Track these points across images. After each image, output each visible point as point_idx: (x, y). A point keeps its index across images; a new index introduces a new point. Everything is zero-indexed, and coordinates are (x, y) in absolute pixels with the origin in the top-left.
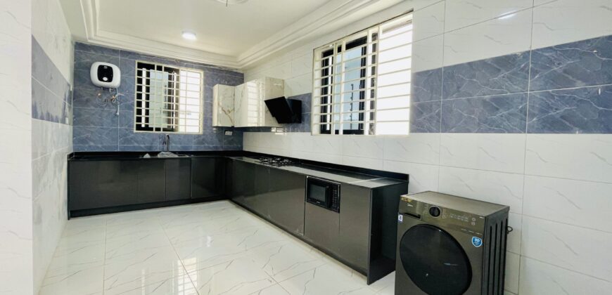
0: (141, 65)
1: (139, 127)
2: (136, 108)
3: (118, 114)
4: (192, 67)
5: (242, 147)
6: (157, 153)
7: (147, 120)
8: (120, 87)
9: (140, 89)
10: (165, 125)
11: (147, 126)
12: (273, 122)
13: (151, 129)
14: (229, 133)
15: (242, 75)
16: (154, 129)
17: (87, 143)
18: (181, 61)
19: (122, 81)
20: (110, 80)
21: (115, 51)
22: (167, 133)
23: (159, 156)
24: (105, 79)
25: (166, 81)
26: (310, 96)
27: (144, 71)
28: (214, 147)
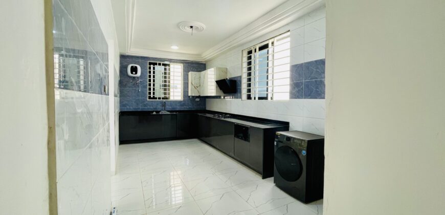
0: (150, 64)
1: (150, 98)
2: (148, 87)
3: (140, 91)
4: (177, 62)
5: (205, 108)
6: (159, 111)
7: (154, 93)
8: (141, 76)
9: (150, 76)
10: (163, 96)
11: (154, 97)
12: (221, 93)
13: (156, 98)
14: (198, 100)
15: (205, 65)
16: (158, 98)
17: (126, 106)
18: (171, 60)
19: (142, 73)
20: (136, 73)
21: (138, 58)
22: (164, 100)
23: (160, 113)
24: (134, 73)
25: (163, 71)
26: (240, 77)
27: (152, 66)
28: (189, 108)
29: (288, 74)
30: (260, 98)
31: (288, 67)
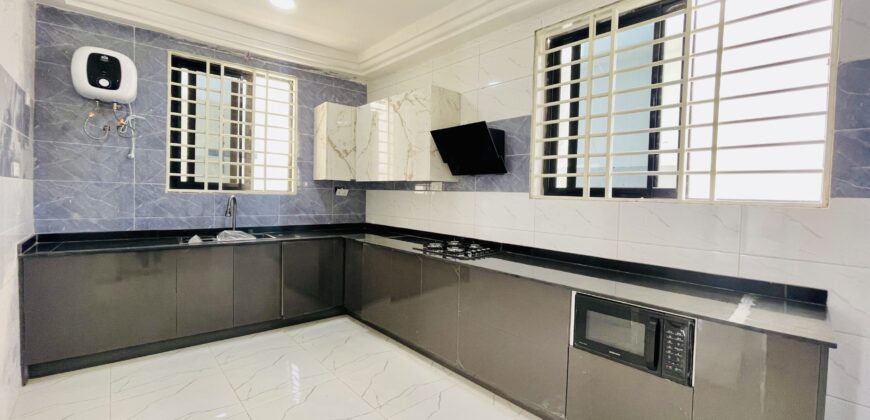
0: (177, 61)
1: (175, 183)
2: (169, 144)
3: (132, 155)
4: (276, 70)
5: (364, 216)
6: (215, 232)
7: (191, 168)
9: (176, 106)
10: (223, 178)
11: (191, 180)
13: (200, 186)
14: (342, 192)
15: (364, 88)
16: (206, 186)
18: (257, 57)
19: (141, 89)
20: (114, 86)
21: (124, 29)
22: (232, 193)
23: (219, 239)
24: (104, 82)
25: (228, 94)
26: (526, 121)
27: (185, 73)
28: (316, 218)
29: (821, 100)
30: (617, 193)
31: (822, 72)
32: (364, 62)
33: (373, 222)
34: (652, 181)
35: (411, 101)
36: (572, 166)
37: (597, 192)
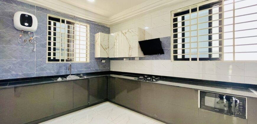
0: (50, 18)
1: (49, 60)
2: (48, 46)
3: (35, 50)
4: (83, 22)
5: (110, 69)
6: (66, 76)
7: (54, 54)
8: (36, 32)
9: (50, 33)
10: (66, 58)
11: (55, 58)
12: (142, 55)
13: (58, 60)
14: (103, 61)
15: (109, 28)
16: (60, 60)
18: (77, 17)
19: (39, 27)
20: (30, 25)
21: (32, 6)
22: (69, 62)
23: (68, 78)
24: (26, 24)
26: (170, 38)
27: (52, 22)
28: (96, 70)
32: (111, 20)
33: (113, 70)
34: (210, 55)
35: (130, 32)
36: (183, 52)
37: (194, 59)
